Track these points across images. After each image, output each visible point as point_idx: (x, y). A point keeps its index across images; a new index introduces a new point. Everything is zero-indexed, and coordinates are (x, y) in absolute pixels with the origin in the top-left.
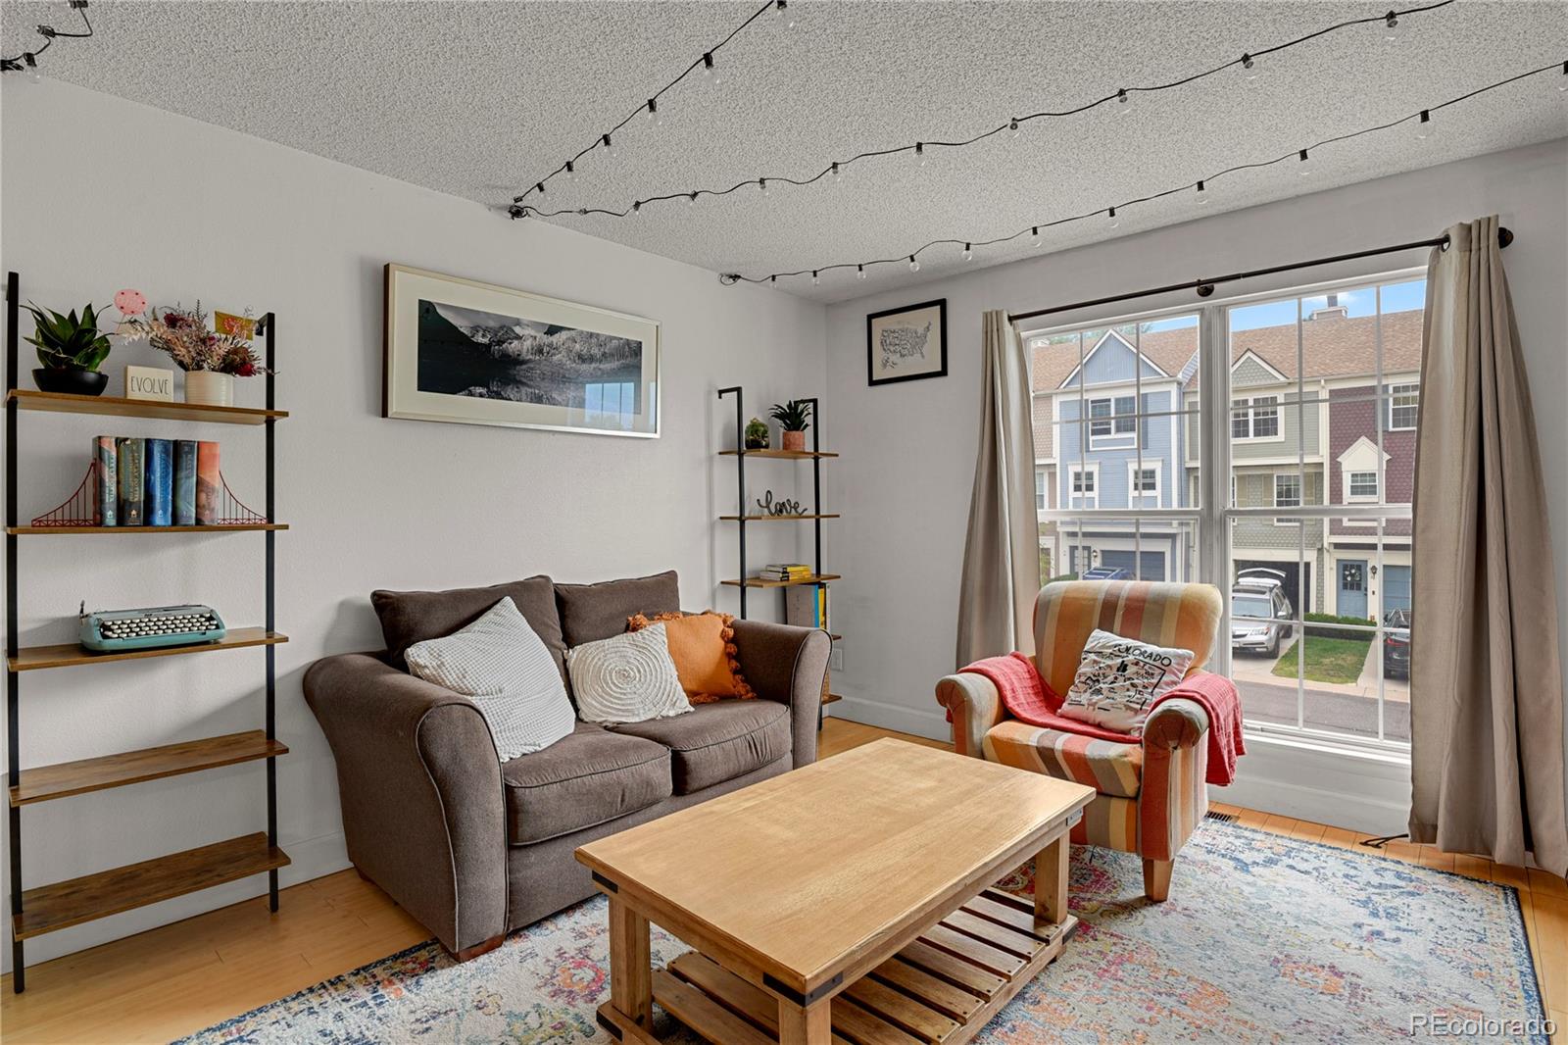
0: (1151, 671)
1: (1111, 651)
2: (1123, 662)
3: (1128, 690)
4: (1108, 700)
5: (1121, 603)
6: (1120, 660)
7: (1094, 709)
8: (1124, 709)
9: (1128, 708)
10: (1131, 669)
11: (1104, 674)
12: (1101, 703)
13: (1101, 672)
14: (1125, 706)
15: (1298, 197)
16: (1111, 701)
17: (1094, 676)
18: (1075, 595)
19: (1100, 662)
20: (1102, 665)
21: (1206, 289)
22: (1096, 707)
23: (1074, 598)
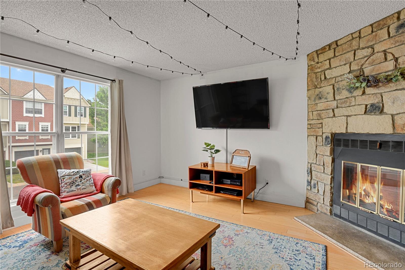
0: (88, 175)
1: (73, 173)
2: (80, 175)
3: (87, 182)
4: (83, 186)
5: (60, 160)
6: (79, 175)
7: (81, 190)
8: (90, 186)
9: (91, 186)
10: (83, 177)
11: (75, 180)
12: (82, 187)
13: (74, 180)
14: (90, 185)
15: (86, 58)
16: (85, 186)
17: (72, 182)
18: (41, 161)
19: (72, 178)
20: (73, 178)
21: (63, 71)
22: (81, 189)
23: (42, 162)
